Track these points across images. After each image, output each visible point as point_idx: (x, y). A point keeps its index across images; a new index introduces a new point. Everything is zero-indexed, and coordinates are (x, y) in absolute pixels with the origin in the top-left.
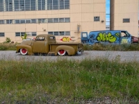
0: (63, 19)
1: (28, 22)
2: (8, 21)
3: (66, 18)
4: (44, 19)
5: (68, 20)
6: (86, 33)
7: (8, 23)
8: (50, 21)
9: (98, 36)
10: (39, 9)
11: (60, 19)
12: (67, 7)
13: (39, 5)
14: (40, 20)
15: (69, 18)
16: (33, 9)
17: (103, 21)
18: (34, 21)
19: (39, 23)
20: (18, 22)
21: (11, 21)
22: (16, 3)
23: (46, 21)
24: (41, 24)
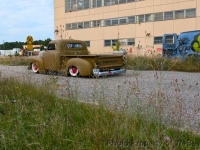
0: (182, 11)
1: (123, 22)
2: (94, 22)
3: (187, 10)
4: (148, 16)
7: (95, 26)
8: (159, 17)
14: (141, 16)
18: (132, 20)
19: (140, 21)
20: (108, 23)
21: (99, 21)
23: (152, 17)
24: (143, 24)
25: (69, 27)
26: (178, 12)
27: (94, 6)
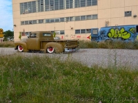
0: (90, 16)
1: (57, 21)
2: (39, 20)
3: (93, 15)
4: (71, 18)
5: (95, 16)
6: (97, 29)
7: (40, 23)
8: (77, 19)
9: (109, 32)
10: (67, 8)
12: (95, 3)
13: (67, 3)
14: (67, 18)
15: (97, 15)
16: (62, 8)
18: (62, 20)
19: (67, 21)
20: (48, 21)
21: (42, 20)
22: (47, 4)
23: (74, 19)
24: (69, 23)
25: (23, 23)
26: (88, 16)
27: (39, 11)
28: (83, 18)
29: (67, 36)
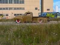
0: (21, 8)
1: (4, 9)
4: (12, 8)
8: (15, 9)
10: (10, 3)
11: (20, 8)
15: (24, 8)
17: (39, 10)
18: (7, 9)
28: (18, 9)
29: (10, 17)
